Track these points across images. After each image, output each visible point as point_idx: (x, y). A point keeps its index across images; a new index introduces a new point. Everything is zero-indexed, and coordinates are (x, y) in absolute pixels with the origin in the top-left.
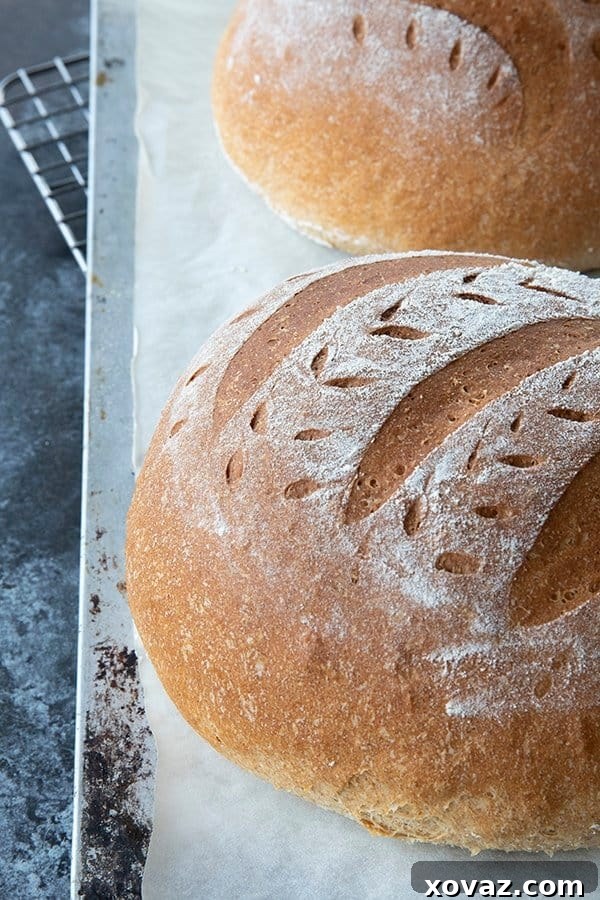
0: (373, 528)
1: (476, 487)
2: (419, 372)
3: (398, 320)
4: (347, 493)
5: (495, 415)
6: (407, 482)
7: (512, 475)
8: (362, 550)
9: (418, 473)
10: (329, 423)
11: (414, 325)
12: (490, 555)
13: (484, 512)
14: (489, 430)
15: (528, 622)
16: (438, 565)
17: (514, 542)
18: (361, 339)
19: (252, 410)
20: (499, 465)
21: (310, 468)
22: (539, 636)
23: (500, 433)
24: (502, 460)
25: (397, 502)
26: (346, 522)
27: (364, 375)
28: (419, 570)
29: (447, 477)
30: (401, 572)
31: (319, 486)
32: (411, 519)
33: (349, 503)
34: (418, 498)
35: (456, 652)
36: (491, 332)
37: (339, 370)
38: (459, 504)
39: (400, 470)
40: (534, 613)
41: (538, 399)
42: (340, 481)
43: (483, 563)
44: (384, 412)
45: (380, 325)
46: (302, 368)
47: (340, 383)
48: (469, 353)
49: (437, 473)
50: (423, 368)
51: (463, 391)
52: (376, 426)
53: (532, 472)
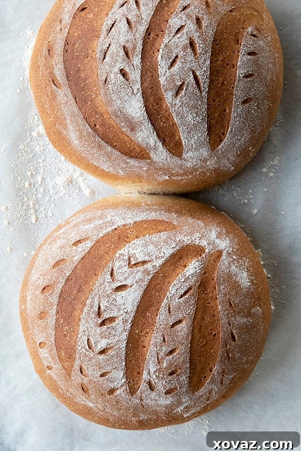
0: (141, 394)
1: (165, 368)
2: (125, 336)
3: (106, 316)
4: (128, 388)
5: (156, 340)
6: (144, 377)
7: (173, 358)
8: (141, 400)
9: (145, 372)
10: (108, 369)
11: (111, 316)
12: (179, 384)
13: (171, 374)
14: (158, 347)
15: (198, 390)
16: (166, 394)
17: (184, 377)
18: (98, 330)
19: (78, 368)
20: (167, 357)
21: (112, 385)
22: (202, 391)
23: (162, 347)
24: (167, 355)
25: (144, 384)
26: (132, 395)
27: (108, 347)
28: (161, 398)
29: (155, 369)
30: (156, 400)
31: (118, 389)
32: (151, 387)
33: (130, 391)
34: (150, 380)
35: (181, 408)
36: (136, 304)
37: (99, 347)
38: (163, 376)
39: (139, 373)
40: (198, 387)
41: (165, 325)
42: (123, 385)
43: (179, 387)
44: (123, 358)
45: (100, 321)
46: (86, 349)
47: (102, 352)
48: (135, 317)
49: (151, 370)
50: (125, 334)
51: (141, 334)
52: (124, 364)
53: (178, 353)
